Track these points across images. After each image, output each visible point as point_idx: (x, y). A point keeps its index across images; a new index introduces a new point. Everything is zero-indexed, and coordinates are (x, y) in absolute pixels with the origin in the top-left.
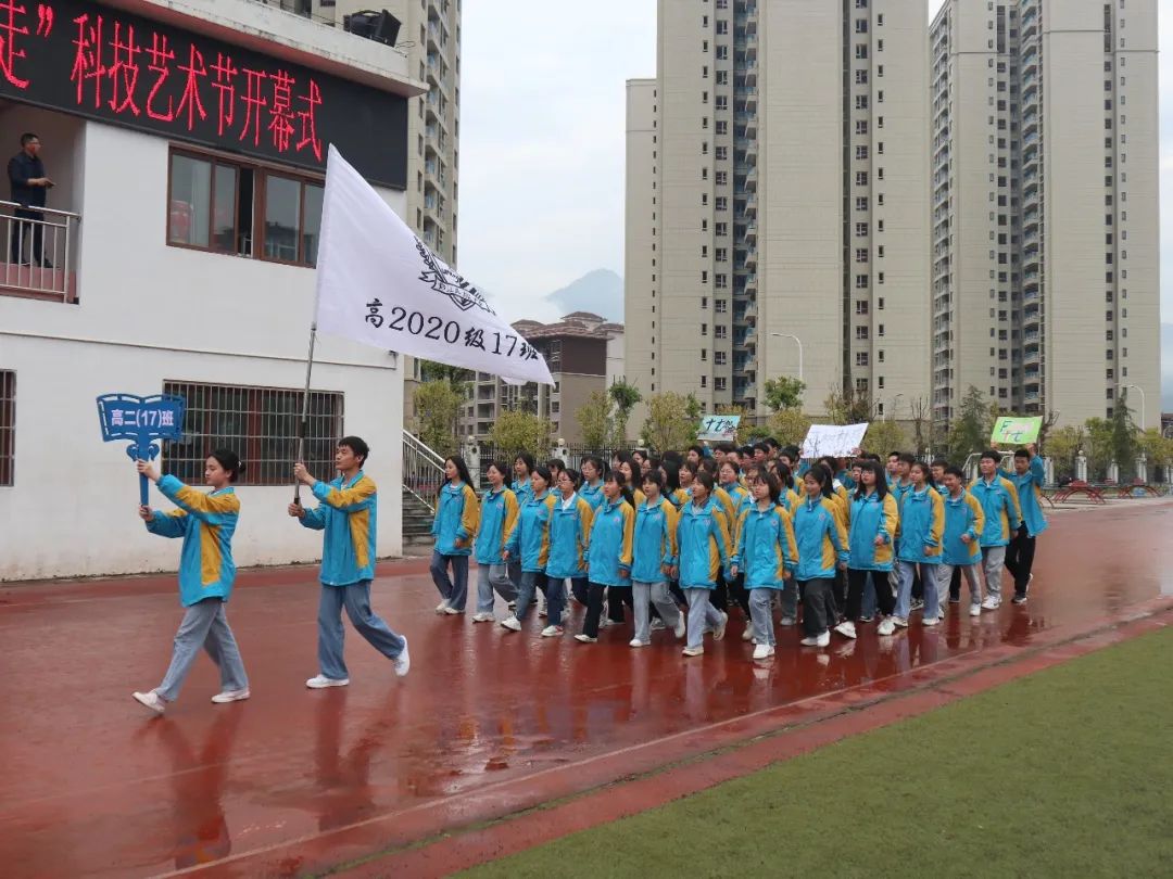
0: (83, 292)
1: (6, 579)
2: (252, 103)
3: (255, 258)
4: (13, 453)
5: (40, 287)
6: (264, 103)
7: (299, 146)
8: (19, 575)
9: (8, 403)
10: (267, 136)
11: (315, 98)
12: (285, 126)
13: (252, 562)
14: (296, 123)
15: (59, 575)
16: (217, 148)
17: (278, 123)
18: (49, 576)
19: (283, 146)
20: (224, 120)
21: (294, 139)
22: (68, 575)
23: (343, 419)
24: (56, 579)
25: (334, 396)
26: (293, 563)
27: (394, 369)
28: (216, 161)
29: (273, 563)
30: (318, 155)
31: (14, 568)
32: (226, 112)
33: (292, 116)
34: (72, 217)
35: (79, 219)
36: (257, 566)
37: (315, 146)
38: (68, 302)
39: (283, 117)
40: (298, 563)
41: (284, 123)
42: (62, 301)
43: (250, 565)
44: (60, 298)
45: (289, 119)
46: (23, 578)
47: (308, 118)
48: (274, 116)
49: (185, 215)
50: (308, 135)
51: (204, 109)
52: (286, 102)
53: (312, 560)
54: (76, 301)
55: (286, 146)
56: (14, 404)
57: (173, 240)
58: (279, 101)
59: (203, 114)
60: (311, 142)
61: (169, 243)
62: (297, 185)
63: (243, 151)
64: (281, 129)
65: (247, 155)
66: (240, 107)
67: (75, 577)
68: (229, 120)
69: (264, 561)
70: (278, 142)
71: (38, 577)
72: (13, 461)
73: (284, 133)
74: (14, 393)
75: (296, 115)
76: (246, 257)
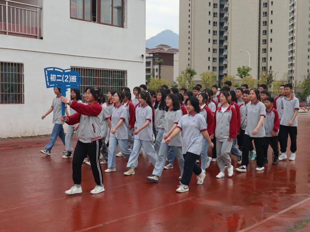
0: (44, 35)
1: (23, 136)
3: (98, 23)
4: (24, 92)
5: (30, 34)
8: (27, 135)
9: (21, 74)
15: (40, 134)
18: (36, 135)
22: (42, 134)
23: (127, 80)
24: (39, 136)
25: (124, 72)
27: (143, 62)
31: (25, 132)
34: (39, 8)
35: (41, 9)
38: (39, 39)
42: (37, 38)
44: (36, 37)
46: (29, 136)
49: (75, 7)
54: (42, 38)
56: (23, 75)
57: (71, 17)
61: (71, 18)
67: (44, 135)
71: (33, 135)
72: (24, 95)
74: (23, 71)
76: (95, 23)
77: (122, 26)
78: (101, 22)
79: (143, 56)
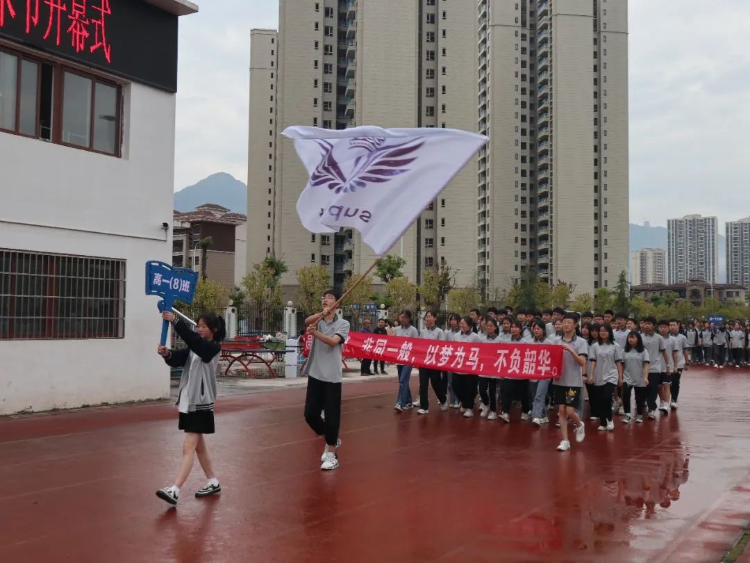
2: (54, 7)
3: (54, 142)
6: (64, 9)
7: (93, 48)
10: (67, 37)
11: (106, 9)
12: (81, 30)
13: (49, 407)
14: (90, 28)
16: (22, 44)
17: (75, 27)
19: (80, 47)
20: (31, 20)
21: (89, 42)
23: (125, 282)
25: (118, 263)
26: (84, 406)
27: (165, 241)
28: (21, 56)
29: (67, 407)
30: (108, 57)
32: (32, 14)
33: (87, 23)
36: (54, 410)
37: (105, 50)
39: (80, 23)
40: (88, 406)
41: (81, 28)
43: (49, 409)
45: (84, 24)
47: (100, 26)
48: (72, 20)
50: (100, 40)
51: (13, 8)
52: (81, 10)
53: (99, 403)
55: (82, 48)
58: (77, 8)
59: (13, 13)
60: (102, 47)
62: (88, 82)
63: (46, 49)
64: (79, 33)
65: (50, 53)
66: (44, 10)
68: (35, 21)
69: (60, 406)
70: (75, 44)
73: (81, 36)
75: (90, 21)
76: (46, 141)
77: (117, 153)
78: (63, 140)
79: (166, 225)
